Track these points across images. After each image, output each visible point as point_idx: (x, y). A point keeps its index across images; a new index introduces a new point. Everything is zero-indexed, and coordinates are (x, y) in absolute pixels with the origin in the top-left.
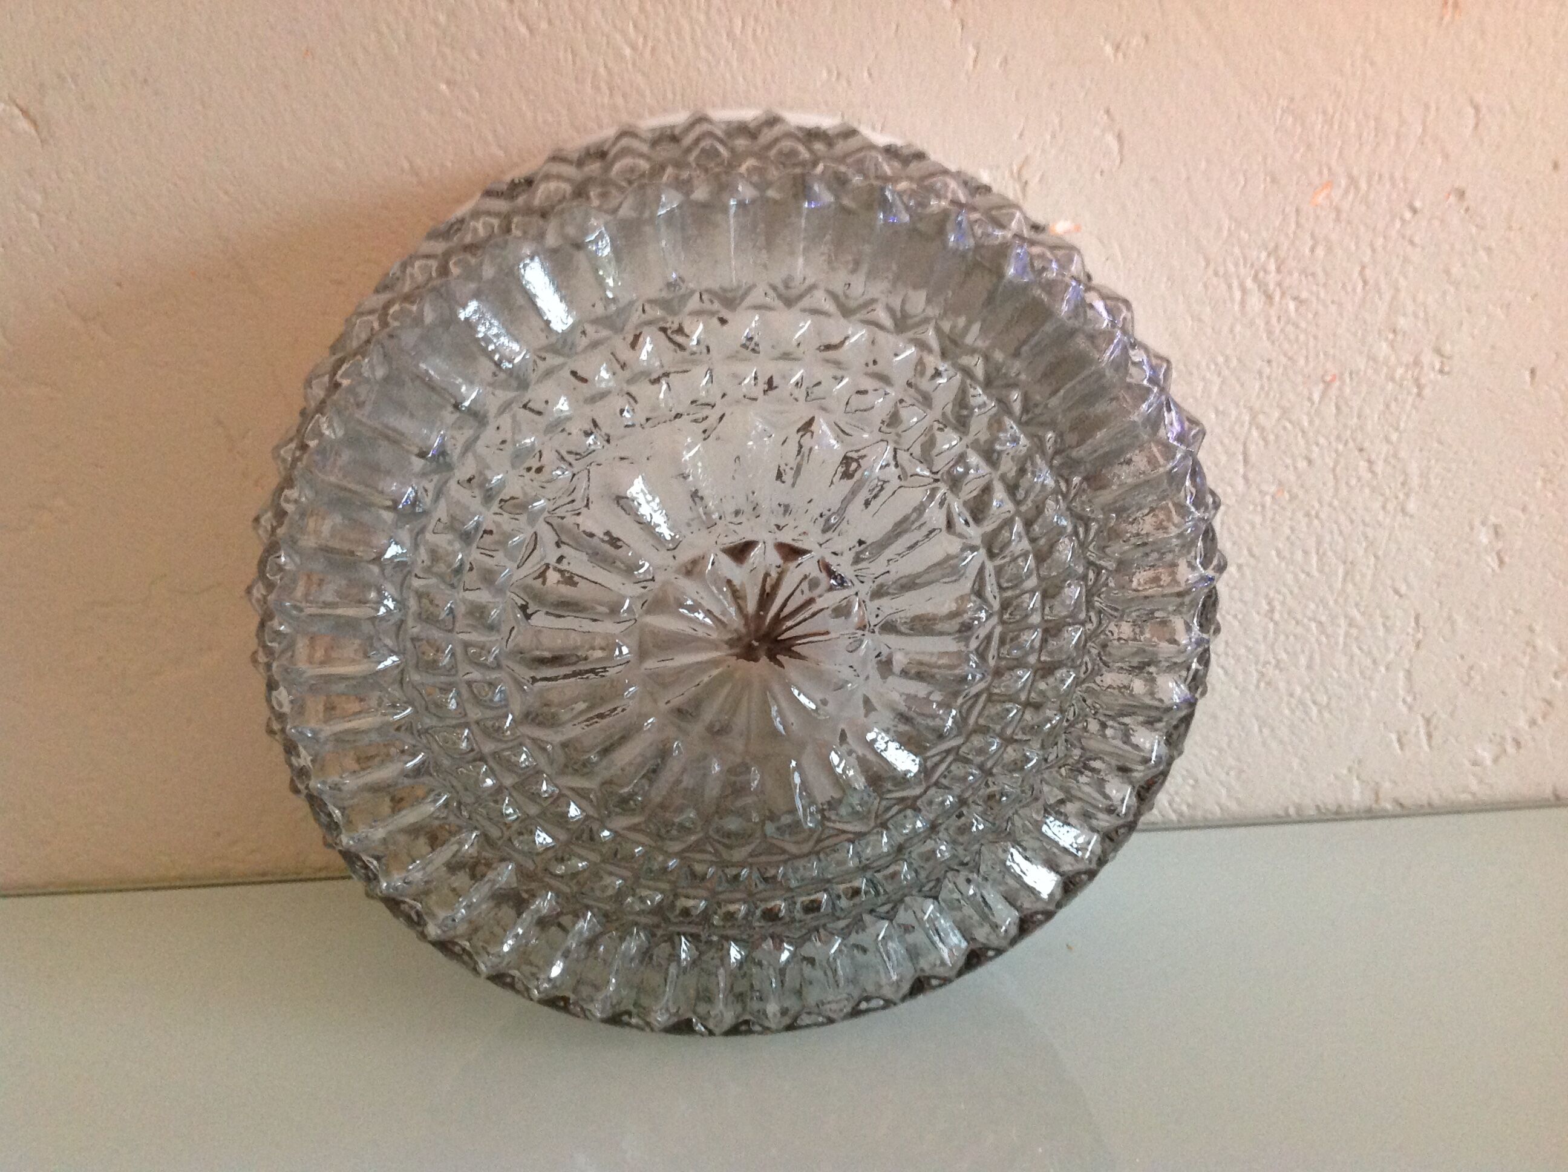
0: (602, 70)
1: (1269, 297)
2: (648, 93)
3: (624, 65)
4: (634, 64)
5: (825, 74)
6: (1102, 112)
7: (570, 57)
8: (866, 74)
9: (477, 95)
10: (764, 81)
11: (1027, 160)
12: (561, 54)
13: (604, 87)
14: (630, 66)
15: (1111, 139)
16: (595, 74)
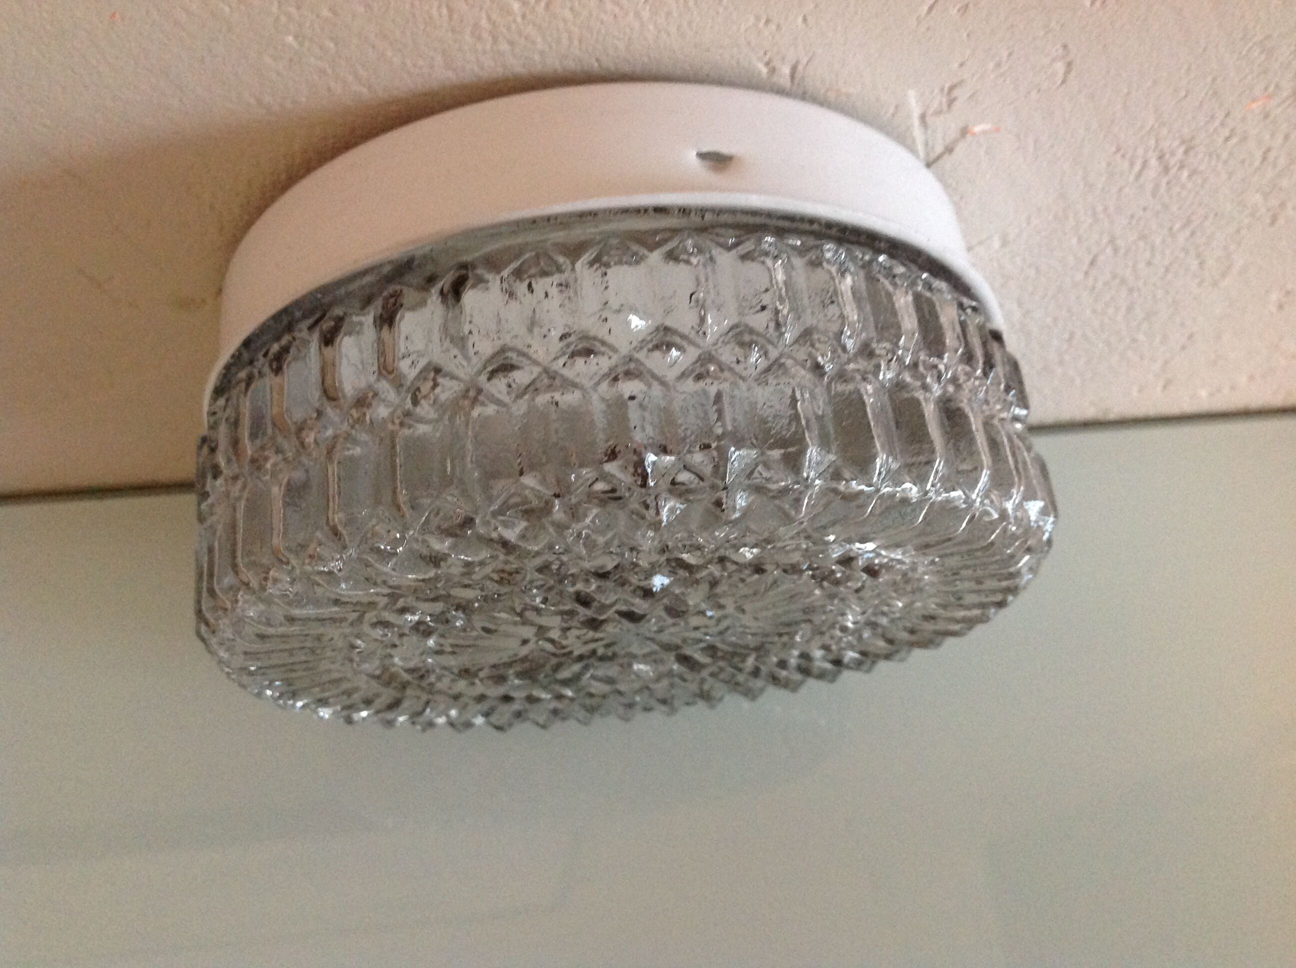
0: (484, 22)
1: (1166, 169)
2: (539, 40)
3: (511, 18)
4: (524, 17)
5: (752, 20)
6: (1058, 46)
7: (445, 11)
8: (800, 19)
9: (332, 45)
10: (679, 28)
11: (961, 83)
12: (434, 12)
13: (485, 35)
14: (519, 19)
15: (1060, 67)
16: (476, 25)
